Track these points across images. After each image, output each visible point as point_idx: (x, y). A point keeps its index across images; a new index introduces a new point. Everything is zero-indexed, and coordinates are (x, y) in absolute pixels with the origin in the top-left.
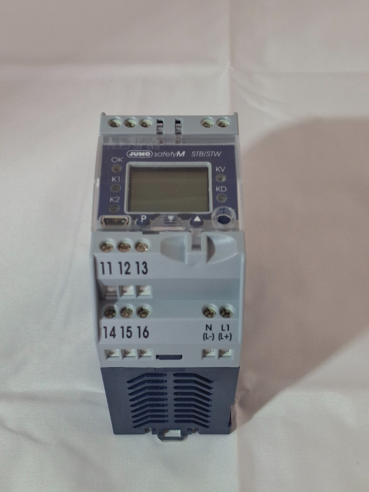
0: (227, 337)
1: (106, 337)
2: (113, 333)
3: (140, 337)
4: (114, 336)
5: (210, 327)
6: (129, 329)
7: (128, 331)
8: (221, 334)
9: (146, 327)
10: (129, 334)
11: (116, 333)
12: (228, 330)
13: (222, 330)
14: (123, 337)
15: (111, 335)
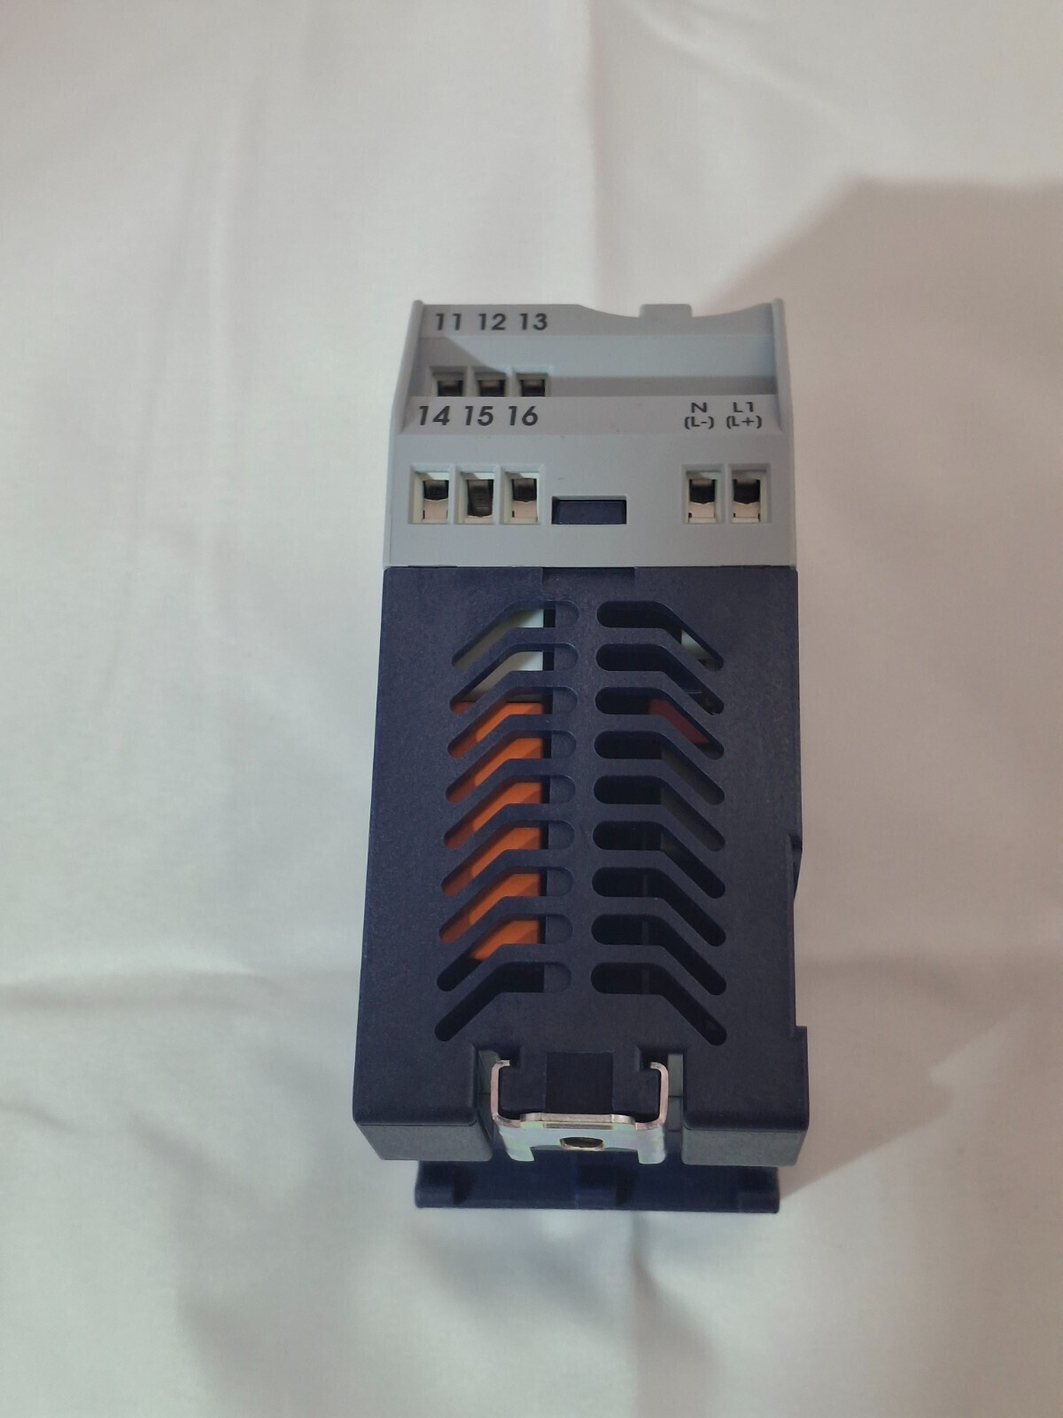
0: (748, 421)
1: (423, 422)
2: (442, 417)
3: (513, 423)
4: (445, 421)
5: (702, 406)
6: (487, 411)
7: (482, 414)
8: (733, 418)
9: (532, 408)
10: (485, 419)
11: (449, 417)
12: (751, 409)
13: (736, 410)
14: (468, 422)
15: (436, 419)
